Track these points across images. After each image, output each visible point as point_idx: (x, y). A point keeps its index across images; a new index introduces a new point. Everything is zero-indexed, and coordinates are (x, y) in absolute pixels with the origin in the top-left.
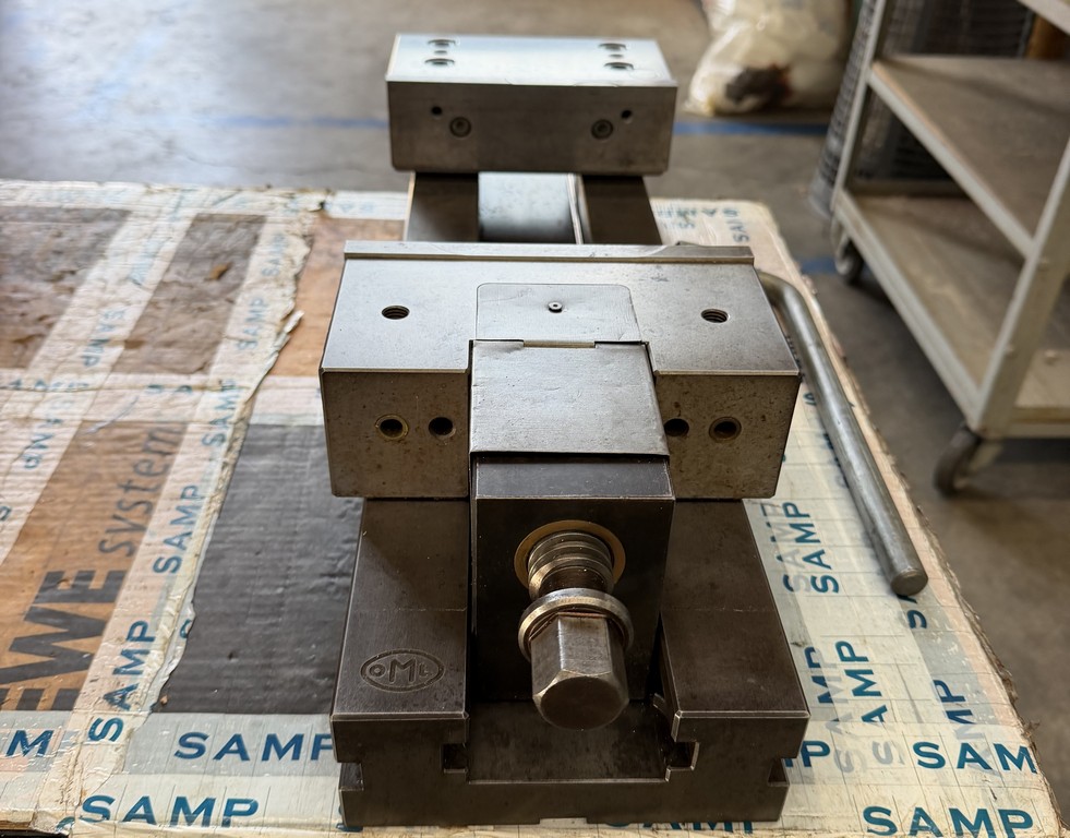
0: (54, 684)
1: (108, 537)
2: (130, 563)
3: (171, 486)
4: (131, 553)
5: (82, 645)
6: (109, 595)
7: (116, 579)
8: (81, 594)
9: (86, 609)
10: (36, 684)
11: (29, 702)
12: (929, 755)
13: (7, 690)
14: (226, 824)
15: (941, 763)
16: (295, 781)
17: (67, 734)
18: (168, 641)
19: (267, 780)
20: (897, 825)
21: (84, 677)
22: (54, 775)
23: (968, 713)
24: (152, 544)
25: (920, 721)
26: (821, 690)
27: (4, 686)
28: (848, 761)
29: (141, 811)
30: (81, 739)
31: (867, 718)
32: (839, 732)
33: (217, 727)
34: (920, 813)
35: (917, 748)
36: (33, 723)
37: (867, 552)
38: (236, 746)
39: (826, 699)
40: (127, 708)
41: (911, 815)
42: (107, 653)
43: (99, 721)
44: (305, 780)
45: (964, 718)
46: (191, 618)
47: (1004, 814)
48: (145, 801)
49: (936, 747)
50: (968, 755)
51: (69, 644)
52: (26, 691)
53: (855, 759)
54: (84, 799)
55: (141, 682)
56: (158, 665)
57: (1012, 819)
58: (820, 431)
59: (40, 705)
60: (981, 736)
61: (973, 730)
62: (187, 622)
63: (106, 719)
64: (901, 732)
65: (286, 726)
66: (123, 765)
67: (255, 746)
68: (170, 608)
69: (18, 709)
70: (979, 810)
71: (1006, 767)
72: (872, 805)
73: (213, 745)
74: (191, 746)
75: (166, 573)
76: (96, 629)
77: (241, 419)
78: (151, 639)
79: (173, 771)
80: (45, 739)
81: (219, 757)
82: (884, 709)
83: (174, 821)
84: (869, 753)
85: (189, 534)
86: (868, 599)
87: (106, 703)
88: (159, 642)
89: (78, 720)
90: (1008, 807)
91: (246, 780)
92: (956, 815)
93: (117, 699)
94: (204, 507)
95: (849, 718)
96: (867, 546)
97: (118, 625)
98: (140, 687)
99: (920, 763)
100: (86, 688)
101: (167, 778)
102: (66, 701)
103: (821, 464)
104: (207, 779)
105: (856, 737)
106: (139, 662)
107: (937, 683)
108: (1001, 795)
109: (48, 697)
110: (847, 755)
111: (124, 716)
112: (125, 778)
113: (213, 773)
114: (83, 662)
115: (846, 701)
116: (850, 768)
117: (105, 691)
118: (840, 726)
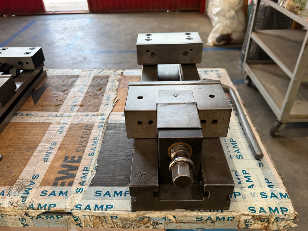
0: (68, 181)
1: (78, 148)
2: (83, 154)
3: (92, 137)
4: (83, 152)
5: (74, 172)
6: (79, 161)
7: (80, 158)
8: (73, 161)
9: (74, 164)
10: (64, 181)
11: (63, 185)
12: (264, 195)
13: (58, 182)
14: (106, 210)
15: (267, 197)
16: (121, 201)
17: (71, 191)
18: (92, 171)
19: (115, 201)
20: (256, 211)
21: (75, 179)
22: (69, 200)
23: (273, 186)
24: (88, 150)
25: (262, 188)
26: (238, 181)
27: (57, 181)
28: (245, 197)
29: (88, 208)
30: (74, 192)
31: (249, 187)
32: (243, 190)
33: (104, 189)
34: (261, 208)
35: (261, 194)
36: (64, 189)
37: (250, 149)
38: (108, 193)
39: (240, 183)
40: (84, 186)
41: (260, 209)
42: (79, 174)
43: (78, 189)
44: (123, 200)
45: (272, 187)
46: (97, 166)
47: (281, 208)
48: (89, 206)
49: (265, 193)
50: (273, 195)
51: (71, 172)
52: (62, 182)
53: (246, 196)
54: (75, 205)
55: (87, 180)
56: (90, 176)
57: (283, 209)
58: (238, 122)
59: (65, 185)
60: (276, 191)
61: (274, 189)
62: (96, 167)
63: (79, 188)
64: (257, 190)
65: (119, 189)
66: (83, 198)
67: (112, 193)
68: (92, 164)
69: (60, 186)
70: (275, 208)
71: (282, 198)
72: (250, 206)
73: (103, 193)
74: (98, 194)
75: (91, 156)
76: (76, 168)
77: (106, 122)
78: (89, 171)
79: (94, 199)
80: (67, 192)
81: (104, 196)
82: (253, 185)
83: (95, 210)
84: (250, 195)
85: (96, 147)
86: (250, 160)
87: (79, 185)
88: (90, 171)
89: (74, 188)
90: (282, 207)
91: (110, 201)
92: (270, 208)
93: (82, 184)
94: (99, 142)
95: (245, 187)
96: (249, 148)
97: (81, 167)
98: (87, 181)
99: (262, 197)
100: (75, 181)
101: (93, 200)
102: (71, 184)
103: (239, 129)
104: (102, 201)
105: (247, 191)
106: (86, 176)
107: (266, 179)
108: (281, 204)
109: (67, 183)
110: (245, 195)
111: (83, 187)
112: (84, 201)
113: (103, 199)
114: (74, 176)
115: (244, 183)
116: (245, 198)
117: (79, 182)
118: (243, 189)
